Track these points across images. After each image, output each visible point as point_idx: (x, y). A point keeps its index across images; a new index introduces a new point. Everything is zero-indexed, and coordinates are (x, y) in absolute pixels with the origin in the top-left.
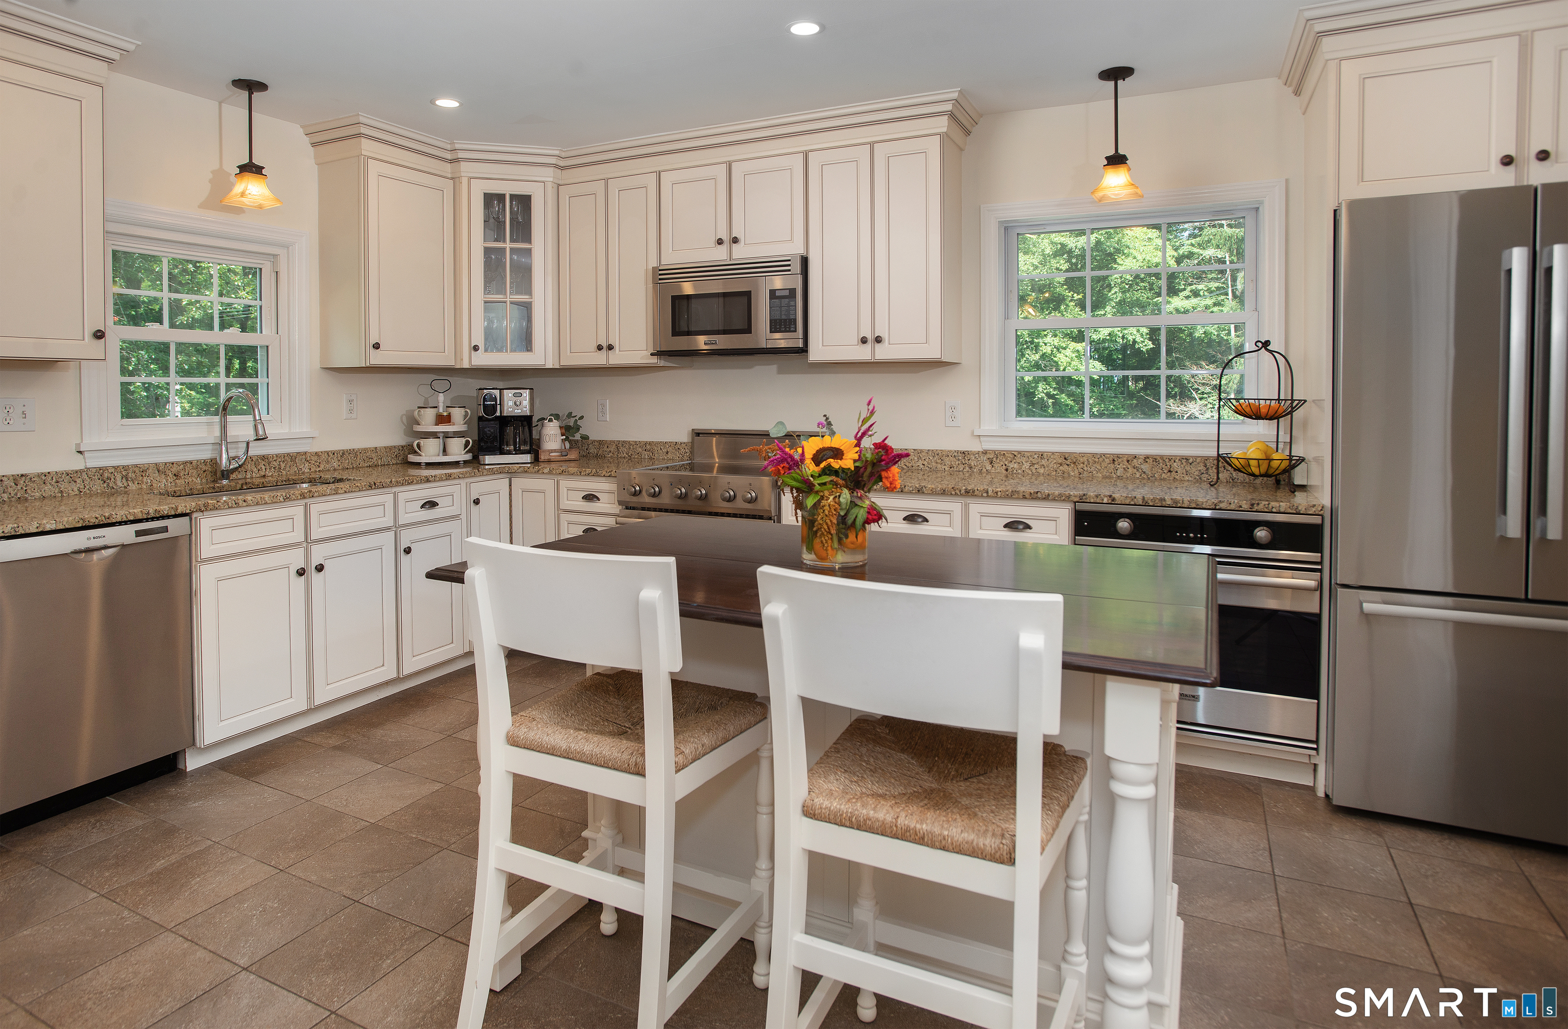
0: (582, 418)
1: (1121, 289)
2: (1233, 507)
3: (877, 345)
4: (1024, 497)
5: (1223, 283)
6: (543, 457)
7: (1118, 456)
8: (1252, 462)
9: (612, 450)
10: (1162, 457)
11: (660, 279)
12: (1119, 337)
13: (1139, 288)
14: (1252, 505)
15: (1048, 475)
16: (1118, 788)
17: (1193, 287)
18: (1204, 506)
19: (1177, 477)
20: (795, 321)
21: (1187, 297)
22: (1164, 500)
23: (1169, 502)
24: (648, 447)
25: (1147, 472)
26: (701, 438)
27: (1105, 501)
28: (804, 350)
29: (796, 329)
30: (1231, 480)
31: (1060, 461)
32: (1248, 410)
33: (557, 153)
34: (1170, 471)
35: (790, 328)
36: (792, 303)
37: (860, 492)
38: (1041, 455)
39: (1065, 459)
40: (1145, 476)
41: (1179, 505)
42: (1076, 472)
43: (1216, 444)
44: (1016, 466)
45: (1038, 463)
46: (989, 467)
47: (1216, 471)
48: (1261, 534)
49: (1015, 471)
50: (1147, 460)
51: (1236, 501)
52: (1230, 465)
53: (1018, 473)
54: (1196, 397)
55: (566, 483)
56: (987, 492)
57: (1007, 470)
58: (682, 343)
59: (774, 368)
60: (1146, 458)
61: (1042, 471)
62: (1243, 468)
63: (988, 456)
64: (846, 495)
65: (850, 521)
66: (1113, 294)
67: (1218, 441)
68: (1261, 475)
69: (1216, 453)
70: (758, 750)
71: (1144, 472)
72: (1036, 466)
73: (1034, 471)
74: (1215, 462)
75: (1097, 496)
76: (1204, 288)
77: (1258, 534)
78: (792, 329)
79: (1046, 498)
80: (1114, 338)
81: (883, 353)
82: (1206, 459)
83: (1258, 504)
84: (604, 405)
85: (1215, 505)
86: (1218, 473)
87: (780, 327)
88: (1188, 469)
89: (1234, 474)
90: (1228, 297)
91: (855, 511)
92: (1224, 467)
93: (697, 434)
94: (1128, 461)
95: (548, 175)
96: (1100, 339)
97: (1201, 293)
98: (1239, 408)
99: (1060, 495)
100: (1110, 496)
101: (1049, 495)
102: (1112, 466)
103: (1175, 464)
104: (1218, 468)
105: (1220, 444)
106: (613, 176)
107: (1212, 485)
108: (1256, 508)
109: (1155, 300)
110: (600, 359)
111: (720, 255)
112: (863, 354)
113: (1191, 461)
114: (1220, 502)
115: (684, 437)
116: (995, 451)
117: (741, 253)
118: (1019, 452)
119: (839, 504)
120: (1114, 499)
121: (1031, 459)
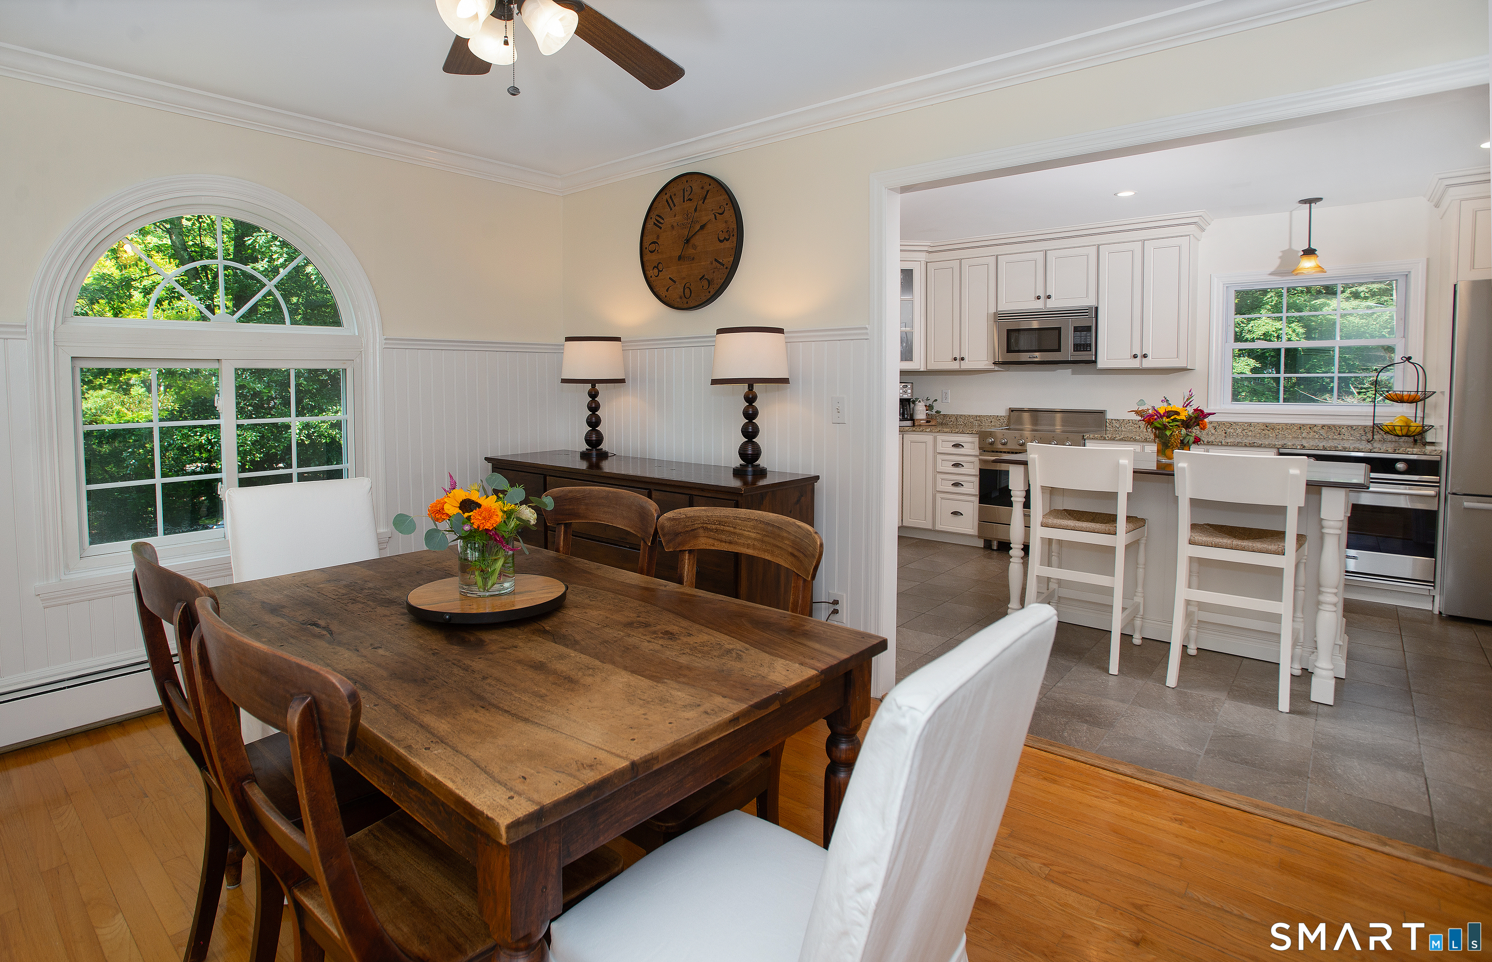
0: (936, 400)
1: (1277, 293)
2: (1382, 451)
3: (1144, 359)
4: (1246, 446)
5: (1387, 285)
6: (916, 424)
7: (1303, 425)
8: (1396, 428)
9: (953, 420)
10: (1334, 426)
11: (999, 320)
12: (1274, 337)
13: (1296, 292)
14: (1395, 450)
15: (1254, 436)
16: (1325, 531)
17: (1353, 289)
18: (1363, 450)
19: (1344, 438)
20: (1090, 345)
21: (1347, 299)
22: (1337, 447)
23: (1340, 448)
24: (978, 418)
25: (1323, 434)
26: (1014, 413)
27: (1299, 447)
28: (1095, 362)
29: (1091, 349)
30: (1382, 440)
31: (1263, 428)
32: (1395, 397)
33: (929, 244)
34: (1339, 434)
35: (1087, 349)
36: (1088, 335)
37: (1190, 430)
38: (1250, 424)
39: (1266, 427)
40: (1322, 437)
41: (1347, 450)
42: (1274, 434)
43: (1373, 418)
44: (1232, 431)
45: (1247, 429)
46: (1213, 431)
47: (1371, 434)
48: (1400, 466)
49: (1231, 434)
50: (1323, 427)
51: (1384, 448)
52: (1382, 430)
53: (1234, 435)
54: (1354, 391)
55: (941, 437)
56: (1221, 443)
57: (1226, 433)
58: (1013, 357)
59: (1070, 371)
60: (1323, 426)
61: (1250, 434)
62: (1390, 431)
63: (1213, 425)
64: (1184, 431)
65: (1186, 442)
66: (1269, 298)
67: (1374, 416)
68: (1403, 436)
69: (1372, 423)
70: (1138, 540)
71: (1321, 435)
72: (1246, 431)
73: (1244, 434)
74: (1372, 429)
75: (1293, 445)
76: (1365, 290)
77: (1398, 466)
78: (1088, 350)
79: (1260, 446)
80: (1268, 338)
81: (1147, 364)
82: (1366, 427)
83: (1399, 449)
84: (946, 394)
85: (1371, 450)
86: (1373, 435)
87: (1080, 348)
88: (1352, 433)
89: (1385, 436)
90: (1391, 298)
91: (1188, 438)
92: (1378, 432)
93: (1012, 410)
94: (1310, 428)
95: (923, 257)
96: (1254, 337)
97: (1362, 295)
98: (1389, 396)
99: (1269, 444)
100: (1302, 445)
101: (1262, 444)
102: (1299, 431)
103: (1343, 430)
104: (1373, 432)
105: (1375, 418)
106: (965, 257)
107: (1369, 442)
108: (1397, 451)
109: (1313, 303)
110: (955, 366)
111: (1039, 305)
112: (1135, 364)
113: (1354, 428)
114: (1374, 448)
115: (1002, 412)
116: (1218, 422)
117: (1052, 304)
118: (1235, 423)
119: (1181, 434)
120: (1304, 447)
121: (1243, 427)
